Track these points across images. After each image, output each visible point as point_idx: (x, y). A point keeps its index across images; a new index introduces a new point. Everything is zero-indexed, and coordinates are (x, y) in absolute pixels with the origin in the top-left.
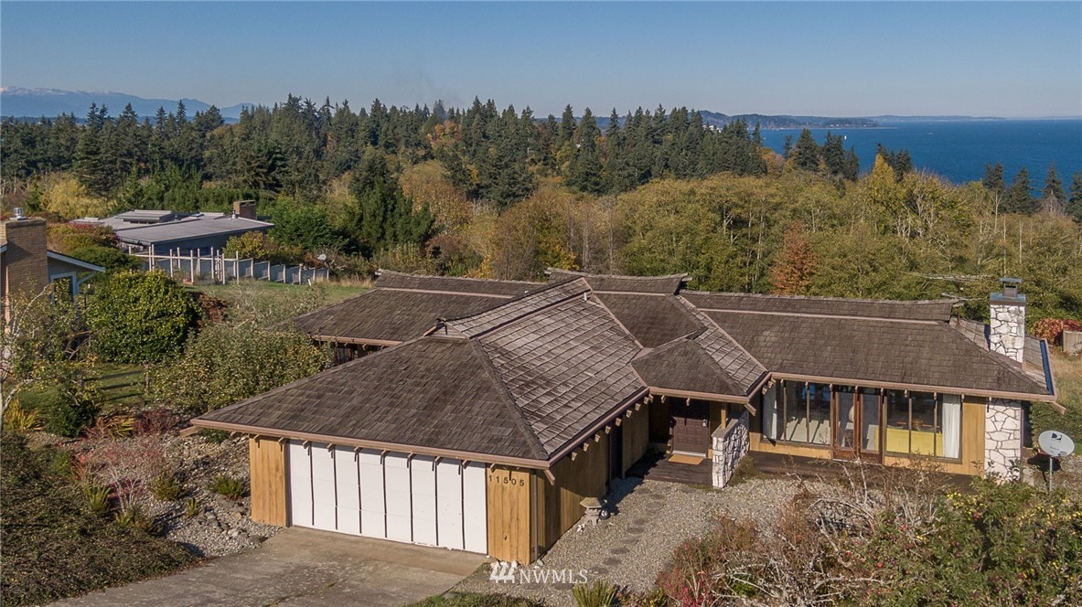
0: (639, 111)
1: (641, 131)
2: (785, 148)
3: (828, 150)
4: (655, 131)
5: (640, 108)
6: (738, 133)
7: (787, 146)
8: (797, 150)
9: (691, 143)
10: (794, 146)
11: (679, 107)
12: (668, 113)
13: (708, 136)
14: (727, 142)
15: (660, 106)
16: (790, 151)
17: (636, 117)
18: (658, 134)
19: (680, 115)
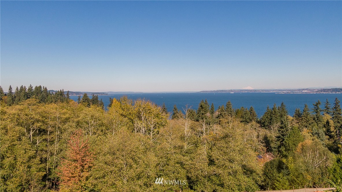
0: (22, 87)
1: (22, 94)
2: (78, 100)
3: (93, 100)
4: (28, 94)
5: (22, 86)
6: (61, 95)
7: (79, 99)
8: (83, 100)
9: (43, 98)
10: (81, 99)
11: (38, 86)
12: (34, 88)
13: (49, 96)
14: (57, 98)
15: (31, 85)
16: (80, 101)
17: (21, 89)
18: (29, 95)
19: (38, 89)
